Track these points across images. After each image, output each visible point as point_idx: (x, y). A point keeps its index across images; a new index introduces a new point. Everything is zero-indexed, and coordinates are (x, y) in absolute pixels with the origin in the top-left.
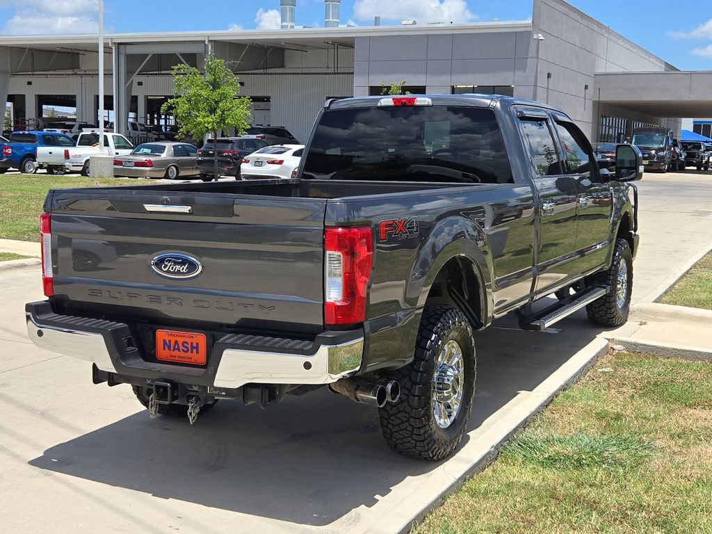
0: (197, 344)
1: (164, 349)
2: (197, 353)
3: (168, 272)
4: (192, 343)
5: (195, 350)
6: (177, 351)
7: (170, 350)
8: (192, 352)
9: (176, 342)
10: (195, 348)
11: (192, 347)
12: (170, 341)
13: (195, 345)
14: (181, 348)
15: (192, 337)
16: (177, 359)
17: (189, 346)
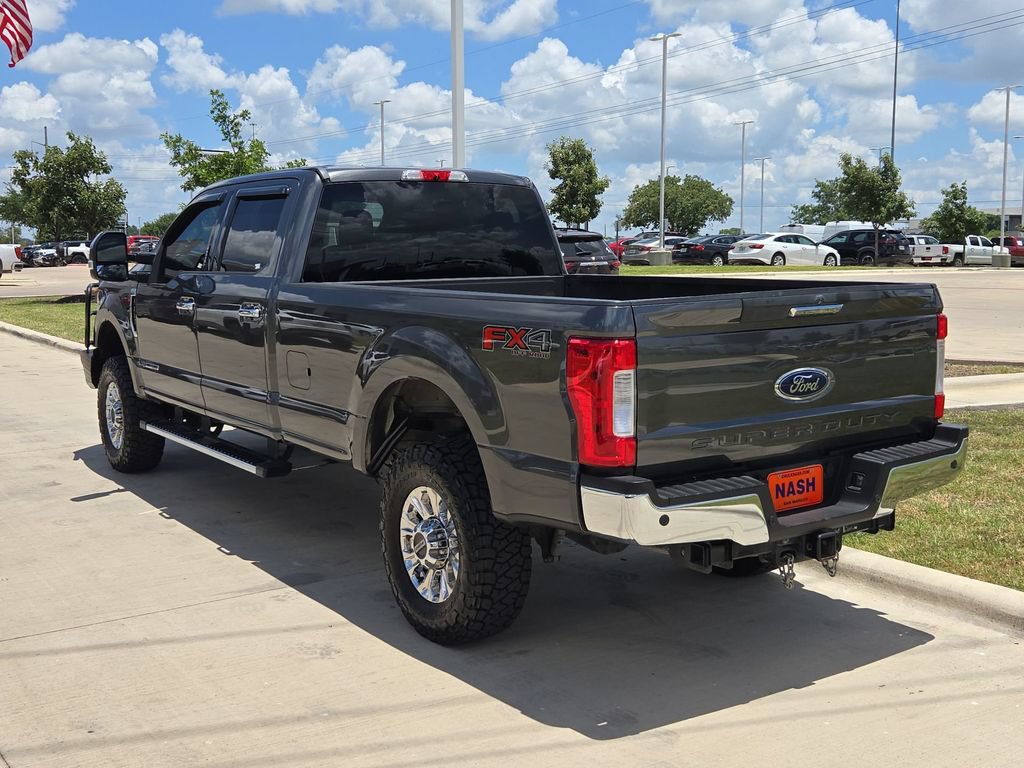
0: (814, 479)
1: (777, 497)
2: (814, 490)
3: (797, 394)
4: (808, 480)
5: (811, 488)
6: (791, 495)
7: (783, 496)
8: (808, 491)
9: (791, 484)
10: (811, 484)
11: (808, 484)
12: (783, 485)
13: (811, 481)
14: (796, 488)
15: (808, 472)
16: (792, 505)
17: (805, 485)
